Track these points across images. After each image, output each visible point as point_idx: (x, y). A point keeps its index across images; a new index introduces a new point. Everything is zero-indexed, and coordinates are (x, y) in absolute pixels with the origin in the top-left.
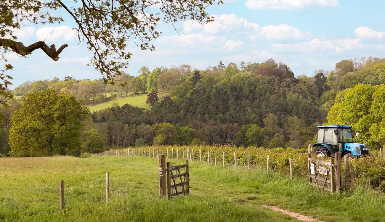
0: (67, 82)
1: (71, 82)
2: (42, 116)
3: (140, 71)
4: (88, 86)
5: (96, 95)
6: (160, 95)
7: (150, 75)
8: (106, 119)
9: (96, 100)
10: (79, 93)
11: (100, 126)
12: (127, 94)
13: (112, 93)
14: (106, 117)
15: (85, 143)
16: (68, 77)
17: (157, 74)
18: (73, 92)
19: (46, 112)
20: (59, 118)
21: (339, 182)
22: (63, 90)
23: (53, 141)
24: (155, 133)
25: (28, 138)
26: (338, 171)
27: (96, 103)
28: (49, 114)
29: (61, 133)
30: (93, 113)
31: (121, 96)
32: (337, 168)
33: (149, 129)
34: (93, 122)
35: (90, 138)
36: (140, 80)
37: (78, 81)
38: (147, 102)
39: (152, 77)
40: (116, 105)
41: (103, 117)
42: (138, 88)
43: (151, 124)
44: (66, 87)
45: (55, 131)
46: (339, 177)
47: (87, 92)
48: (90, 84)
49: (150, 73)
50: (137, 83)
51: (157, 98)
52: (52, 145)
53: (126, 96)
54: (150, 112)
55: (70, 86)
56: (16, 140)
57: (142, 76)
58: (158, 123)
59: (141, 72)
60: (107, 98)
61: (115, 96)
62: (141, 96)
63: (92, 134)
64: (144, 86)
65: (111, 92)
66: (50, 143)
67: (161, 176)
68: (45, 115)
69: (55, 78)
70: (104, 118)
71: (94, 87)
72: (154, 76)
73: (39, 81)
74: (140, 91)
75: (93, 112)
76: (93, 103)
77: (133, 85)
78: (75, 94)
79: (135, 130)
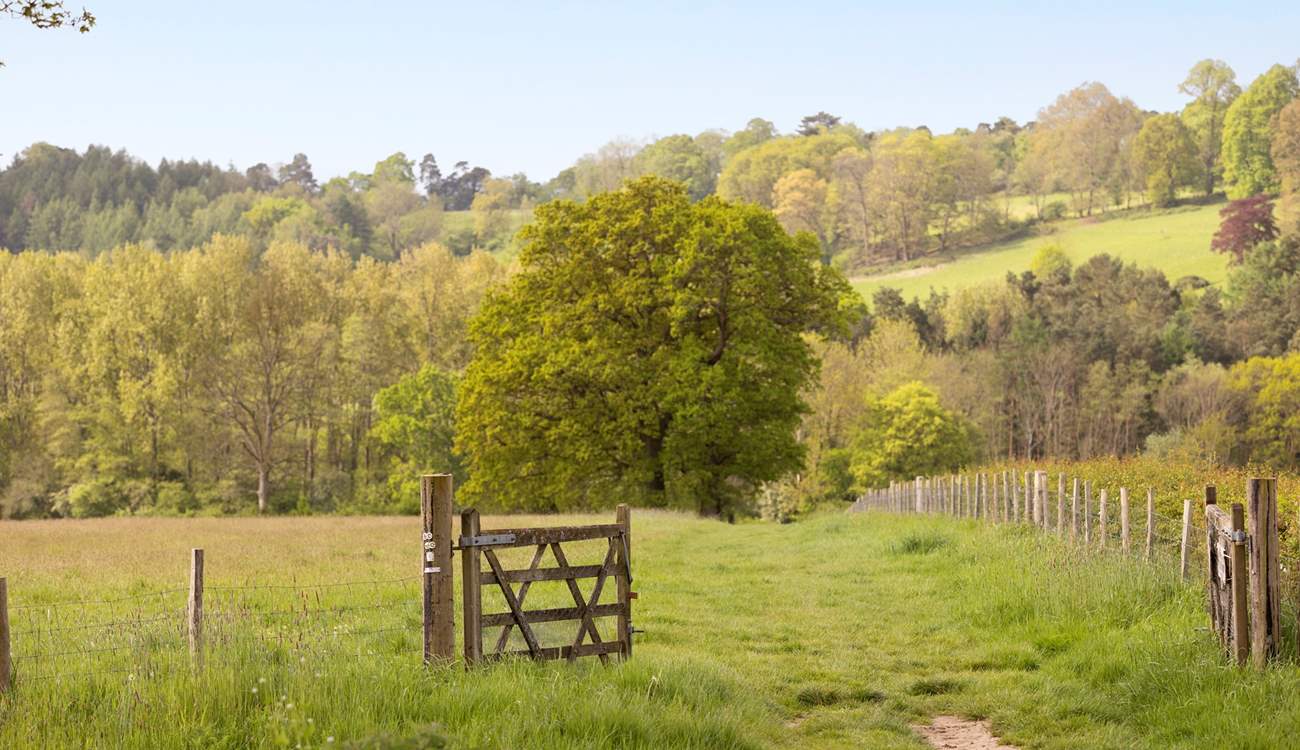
0: (813, 140)
1: (832, 143)
2: (618, 315)
3: (1187, 83)
4: (919, 163)
5: (960, 209)
6: (1291, 209)
7: (1237, 104)
8: (991, 335)
9: (959, 235)
10: (869, 199)
11: (964, 370)
12: (1118, 203)
13: (1041, 199)
14: (992, 321)
15: (873, 456)
16: (822, 117)
17: (1277, 101)
18: (842, 193)
19: (636, 294)
20: (696, 323)
21: (1264, 616)
22: (793, 184)
23: (669, 441)
24: (1247, 409)
25: (544, 423)
26: (1259, 566)
27: (957, 250)
28: (647, 301)
29: (706, 399)
30: (927, 302)
31: (1085, 213)
32: (1255, 551)
33: (1216, 384)
34: (918, 351)
35: (898, 429)
36: (1183, 130)
37: (871, 136)
38: (1215, 245)
39: (1248, 115)
40: (1057, 259)
41: (979, 321)
42: (1174, 172)
43: (1227, 360)
44: (807, 166)
45: (680, 393)
46: (1264, 591)
47: (910, 192)
48: (930, 153)
49: (1240, 92)
50: (1170, 145)
51: (1268, 224)
52: (664, 458)
53: (1111, 216)
54: (1226, 296)
55: (828, 162)
56: (489, 432)
57: (1195, 109)
58: (1264, 355)
59: (1190, 88)
60: (1014, 225)
61: (1058, 212)
62: (1188, 214)
63: (910, 407)
64: (1210, 163)
65: (1038, 194)
66: (655, 446)
67: (428, 570)
68: (630, 304)
69: (757, 122)
70: (980, 326)
71: (944, 169)
72: (1260, 109)
73: (675, 137)
74: (1188, 188)
75: (928, 297)
76: (944, 249)
77: (1152, 157)
78: (852, 201)
79: (1143, 390)
